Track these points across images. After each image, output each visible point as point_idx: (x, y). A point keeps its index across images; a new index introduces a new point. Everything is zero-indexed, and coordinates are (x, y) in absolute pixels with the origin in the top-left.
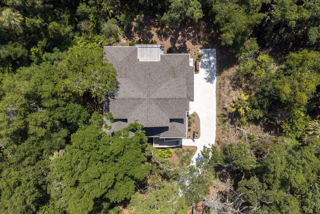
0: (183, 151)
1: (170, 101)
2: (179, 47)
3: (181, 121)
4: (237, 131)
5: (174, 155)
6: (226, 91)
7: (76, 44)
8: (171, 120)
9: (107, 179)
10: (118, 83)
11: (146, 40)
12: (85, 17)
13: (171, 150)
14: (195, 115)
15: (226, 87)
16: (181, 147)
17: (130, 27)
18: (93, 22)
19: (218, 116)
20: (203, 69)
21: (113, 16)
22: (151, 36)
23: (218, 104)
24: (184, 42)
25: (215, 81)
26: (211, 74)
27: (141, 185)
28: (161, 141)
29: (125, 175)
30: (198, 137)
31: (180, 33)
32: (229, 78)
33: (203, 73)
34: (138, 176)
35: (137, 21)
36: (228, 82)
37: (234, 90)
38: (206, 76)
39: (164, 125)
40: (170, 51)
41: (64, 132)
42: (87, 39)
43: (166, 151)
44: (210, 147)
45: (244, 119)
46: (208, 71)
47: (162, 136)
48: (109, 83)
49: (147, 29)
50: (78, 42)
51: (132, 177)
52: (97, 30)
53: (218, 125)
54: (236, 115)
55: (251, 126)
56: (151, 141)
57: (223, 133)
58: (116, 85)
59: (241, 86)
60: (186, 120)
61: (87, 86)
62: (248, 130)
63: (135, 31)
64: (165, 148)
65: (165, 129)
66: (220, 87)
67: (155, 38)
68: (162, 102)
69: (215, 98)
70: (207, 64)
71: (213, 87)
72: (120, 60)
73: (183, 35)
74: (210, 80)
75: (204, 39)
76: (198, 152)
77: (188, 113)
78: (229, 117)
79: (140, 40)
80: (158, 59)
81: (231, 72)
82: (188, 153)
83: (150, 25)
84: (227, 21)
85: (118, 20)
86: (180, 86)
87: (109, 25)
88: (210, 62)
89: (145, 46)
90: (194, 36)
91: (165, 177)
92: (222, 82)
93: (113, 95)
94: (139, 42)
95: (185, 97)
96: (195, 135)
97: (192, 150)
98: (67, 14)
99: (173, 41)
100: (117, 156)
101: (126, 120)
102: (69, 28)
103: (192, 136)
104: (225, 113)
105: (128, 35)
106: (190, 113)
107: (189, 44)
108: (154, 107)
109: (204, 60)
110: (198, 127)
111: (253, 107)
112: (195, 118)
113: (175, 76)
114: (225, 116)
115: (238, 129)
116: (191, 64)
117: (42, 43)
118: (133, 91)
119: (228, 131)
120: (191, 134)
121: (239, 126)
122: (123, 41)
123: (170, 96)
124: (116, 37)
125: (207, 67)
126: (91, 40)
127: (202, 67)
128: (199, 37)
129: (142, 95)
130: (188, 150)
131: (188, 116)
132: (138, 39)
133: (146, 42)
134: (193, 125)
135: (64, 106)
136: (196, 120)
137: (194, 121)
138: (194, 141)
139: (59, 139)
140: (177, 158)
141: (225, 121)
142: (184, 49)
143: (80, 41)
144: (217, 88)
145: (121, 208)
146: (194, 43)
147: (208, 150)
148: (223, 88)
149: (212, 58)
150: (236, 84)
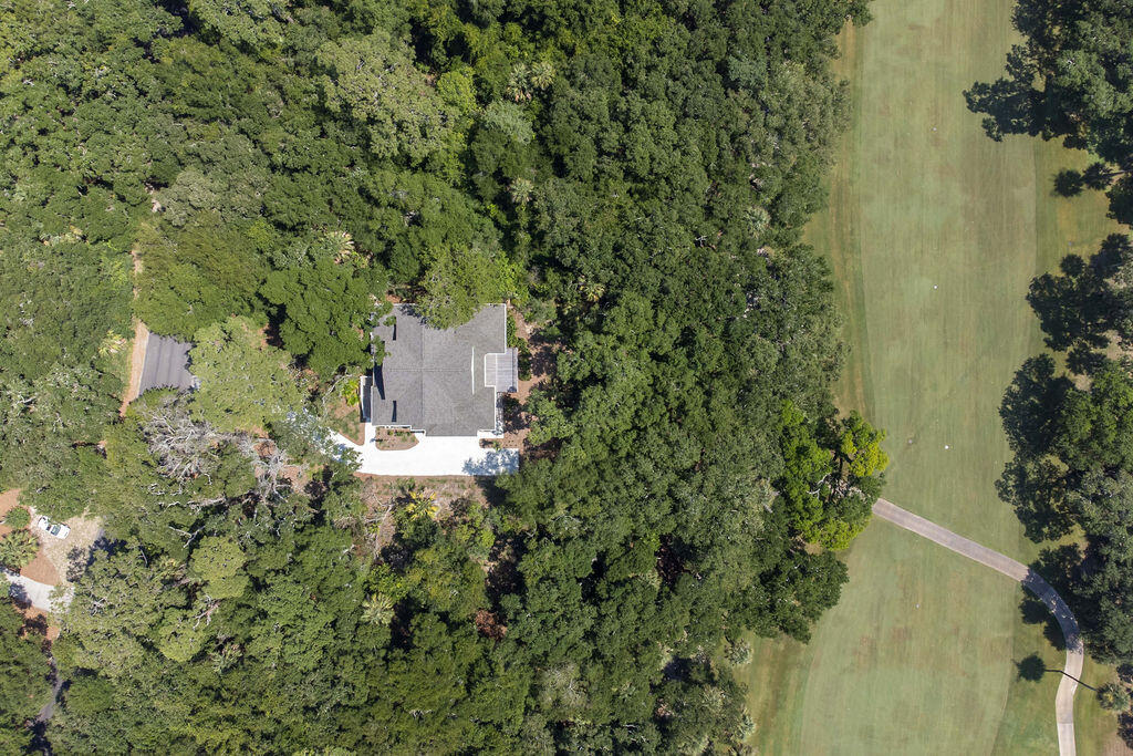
0: (356, 424)
1: (420, 401)
4: (385, 506)
5: (350, 409)
6: (451, 491)
7: (510, 263)
8: (394, 403)
9: (309, 325)
10: (445, 328)
11: (524, 366)
12: (543, 278)
13: (357, 404)
14: (415, 442)
15: (457, 491)
16: (363, 421)
19: (412, 478)
20: (486, 455)
22: (538, 373)
23: (430, 479)
25: (467, 474)
26: (477, 469)
27: (301, 362)
28: (367, 387)
29: (314, 344)
30: (378, 446)
32: (471, 495)
33: (479, 455)
34: (313, 360)
36: (465, 494)
37: (452, 503)
38: (475, 461)
39: (387, 392)
40: (508, 401)
43: (355, 396)
44: (358, 461)
45: (401, 514)
46: (482, 463)
47: (373, 389)
49: (548, 368)
50: (514, 266)
51: (311, 351)
53: (398, 478)
56: (368, 373)
57: (385, 486)
58: (439, 326)
59: (456, 514)
60: (398, 426)
62: (386, 519)
63: (545, 348)
64: (358, 395)
65: (383, 395)
66: (458, 481)
67: (535, 380)
68: (418, 390)
69: (441, 474)
70: (494, 462)
71: (457, 470)
72: (482, 328)
74: (468, 466)
76: (357, 448)
77: (416, 432)
79: (531, 356)
80: (490, 382)
81: (480, 499)
82: (354, 431)
88: (496, 466)
89: (516, 364)
91: (315, 395)
92: (465, 485)
93: (424, 322)
94: (524, 355)
96: (381, 442)
97: (357, 437)
100: (336, 334)
101: (394, 339)
103: (380, 437)
104: (415, 490)
105: (538, 337)
106: (415, 435)
107: (525, 433)
108: (412, 378)
109: (499, 457)
110: (391, 447)
111: (418, 523)
112: (408, 443)
113: (458, 408)
114: (410, 490)
115: (388, 508)
117: (503, 219)
118: (434, 349)
119: (387, 494)
120: (383, 435)
121: (394, 508)
122: (529, 329)
123: (426, 400)
125: (488, 462)
127: (489, 454)
129: (427, 360)
130: (358, 431)
132: (533, 352)
134: (398, 439)
136: (406, 444)
137: (404, 440)
138: (372, 440)
139: (368, 242)
140: (346, 414)
141: (402, 489)
144: (456, 476)
145: (266, 327)
146: (527, 441)
147: (354, 459)
148: (456, 485)
149: (502, 469)
150: (461, 507)
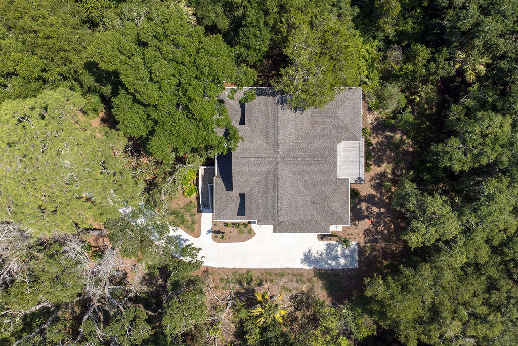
0: (192, 215)
1: (274, 194)
2: (360, 208)
3: (242, 211)
4: (224, 303)
5: (186, 200)
6: (290, 286)
7: (364, 43)
8: (243, 196)
10: (302, 110)
11: (371, 155)
12: (409, 57)
13: (194, 195)
14: (251, 234)
15: (296, 285)
16: (200, 211)
17: (393, 129)
18: (401, 70)
19: (249, 271)
20: (325, 247)
21: (410, 102)
22: (379, 163)
23: (268, 272)
24: (368, 217)
25: (306, 267)
26: (317, 261)
27: (138, 147)
28: (208, 178)
29: (156, 122)
30: (215, 238)
31: (383, 210)
32: (311, 290)
33: (318, 247)
34: (154, 142)
35: (402, 142)
36: (304, 288)
37: (292, 298)
38: (314, 253)
39: (235, 184)
40: (354, 194)
41: (224, 23)
42: (373, 60)
43: (193, 187)
44: (199, 259)
45: (243, 314)
46: (321, 255)
47: (218, 181)
48: (303, 96)
49: (389, 157)
50: (368, 46)
51: (152, 132)
52: (387, 77)
53: (234, 271)
54: (251, 302)
55: (233, 325)
56: (209, 162)
57: (222, 279)
58: (299, 107)
59: (297, 309)
60: (242, 220)
61: (298, 60)
62: (227, 320)
63: (386, 137)
64: (197, 185)
65: (229, 186)
66: (296, 275)
67: (376, 170)
68: (272, 181)
69: (278, 267)
70: (334, 253)
71: (297, 264)
72: (339, 113)
73: (379, 215)
74: (307, 258)
75: (373, 249)
76: (191, 240)
77: (255, 223)
78: (247, 290)
79: (372, 145)
80: (341, 173)
81: (321, 294)
82: (190, 223)
83: (396, 162)
84: (404, 287)
85: (404, 109)
86: (297, 209)
87: (395, 95)
88: (336, 258)
89: (363, 154)
90: (378, 233)
91: (152, 185)
92: (304, 279)
93: (283, 102)
94: (368, 144)
95: (281, 219)
96: (218, 234)
97: (194, 229)
98: (414, 29)
99: (370, 199)
101: (242, 122)
102: (390, 31)
103: (216, 229)
104: (253, 284)
105: (380, 127)
106: (254, 227)
107: (366, 224)
108: (264, 168)
109: (339, 249)
110: (231, 239)
111: (264, 330)
112: (245, 235)
113: (313, 202)
114: (248, 283)
115: (227, 304)
116: (333, 229)
118: (290, 134)
119: (224, 288)
120: (220, 228)
121: (234, 305)
122: (370, 118)
123: (282, 194)
124: (377, 107)
125: (327, 254)
126: (371, 67)
127: (329, 246)
128: (376, 241)
129: (283, 148)
130: (194, 223)
131: (250, 223)
132: (374, 141)
133: (368, 156)
134: (235, 231)
135: (266, 24)
136: (243, 235)
137: (241, 232)
138: (209, 232)
139: (213, 16)
140: (182, 205)
141: (240, 283)
142: (357, 216)
143: (370, 48)
144: (294, 269)
146: (367, 232)
147: (193, 256)
148: (295, 279)
149: (342, 261)
150: (301, 301)
